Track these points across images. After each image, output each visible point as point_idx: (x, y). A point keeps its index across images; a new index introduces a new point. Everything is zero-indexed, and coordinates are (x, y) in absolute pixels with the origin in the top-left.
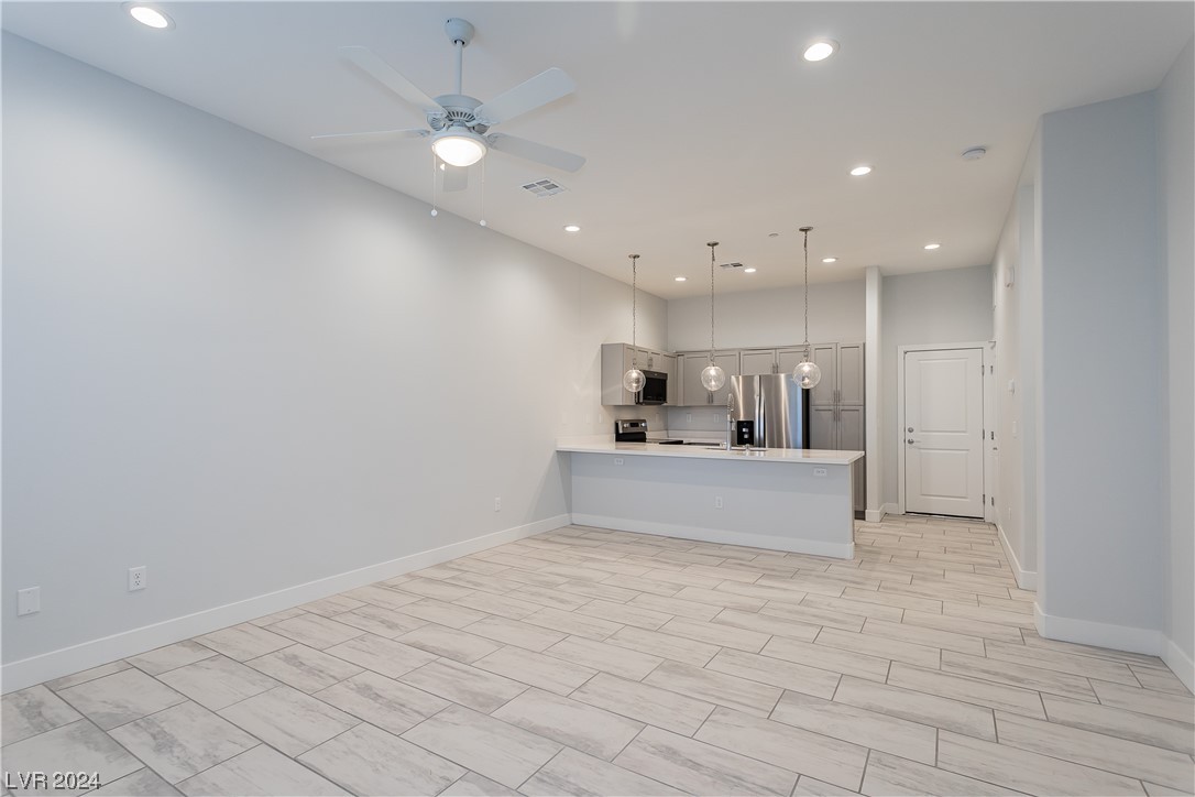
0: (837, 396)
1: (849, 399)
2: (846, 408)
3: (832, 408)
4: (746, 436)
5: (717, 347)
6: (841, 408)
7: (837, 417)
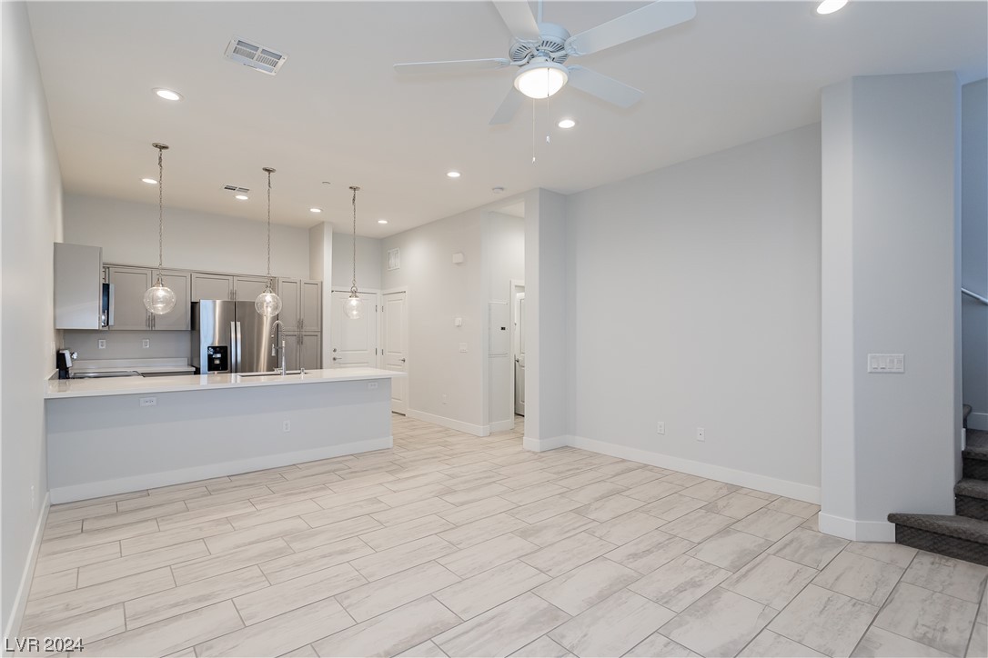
0: (300, 324)
1: (310, 327)
2: (307, 334)
3: (296, 333)
4: (217, 362)
5: (164, 265)
6: (304, 333)
7: (300, 341)
